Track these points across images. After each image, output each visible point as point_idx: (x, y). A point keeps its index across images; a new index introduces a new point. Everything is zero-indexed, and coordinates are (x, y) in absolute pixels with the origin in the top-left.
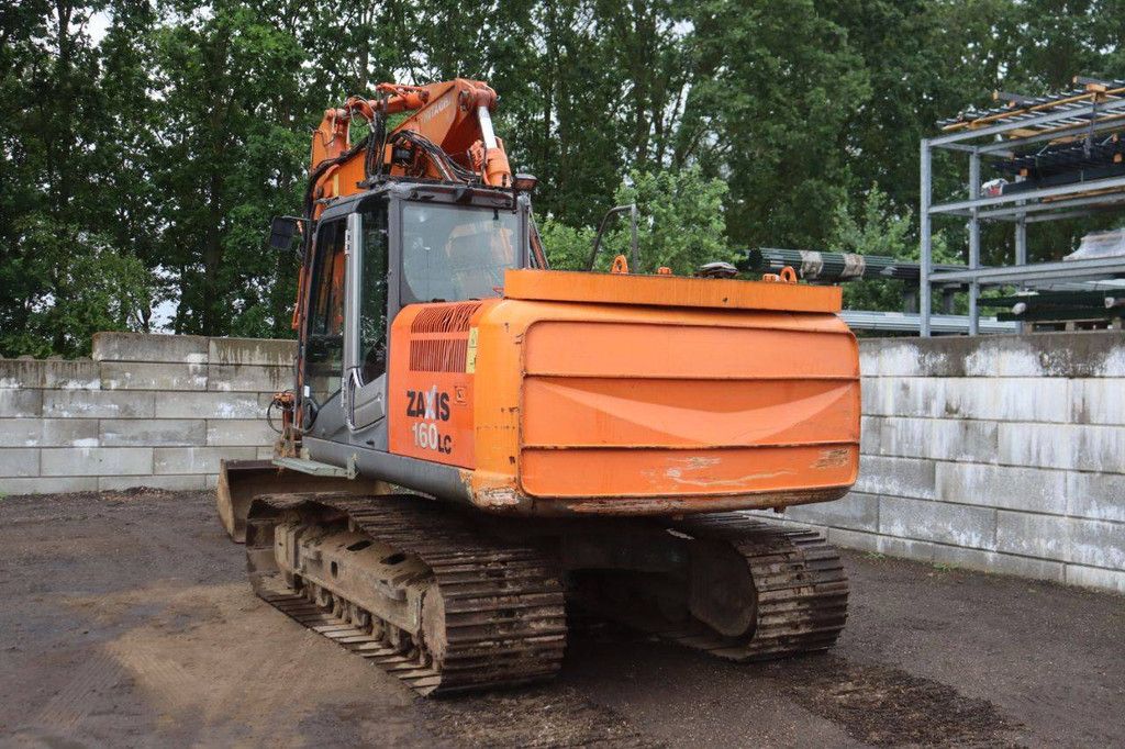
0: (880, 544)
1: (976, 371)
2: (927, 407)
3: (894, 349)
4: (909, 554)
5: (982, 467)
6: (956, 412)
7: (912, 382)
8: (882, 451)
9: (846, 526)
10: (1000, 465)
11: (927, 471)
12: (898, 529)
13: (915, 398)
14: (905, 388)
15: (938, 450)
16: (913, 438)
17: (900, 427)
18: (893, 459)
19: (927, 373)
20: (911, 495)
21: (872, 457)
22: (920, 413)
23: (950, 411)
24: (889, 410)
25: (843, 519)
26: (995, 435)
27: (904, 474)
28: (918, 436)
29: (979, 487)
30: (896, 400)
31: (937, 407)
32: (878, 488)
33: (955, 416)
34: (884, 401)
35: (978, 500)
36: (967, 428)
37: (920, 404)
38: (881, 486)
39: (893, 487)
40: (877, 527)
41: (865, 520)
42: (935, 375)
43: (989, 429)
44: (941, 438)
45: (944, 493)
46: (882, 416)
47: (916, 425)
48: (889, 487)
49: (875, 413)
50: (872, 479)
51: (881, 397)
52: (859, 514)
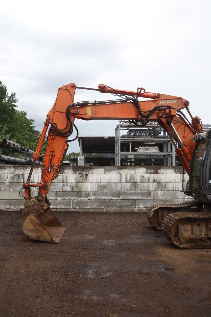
0: (136, 210)
1: (161, 173)
2: (149, 180)
3: (139, 168)
4: (145, 211)
5: (163, 191)
6: (156, 181)
7: (144, 175)
8: (136, 190)
9: (126, 207)
10: (167, 191)
11: (149, 193)
12: (141, 206)
13: (145, 179)
14: (143, 176)
15: (151, 189)
16: (145, 187)
17: (141, 184)
18: (140, 192)
19: (148, 173)
20: (145, 199)
21: (134, 192)
22: (147, 181)
23: (154, 181)
24: (138, 181)
25: (125, 206)
26: (165, 185)
27: (143, 194)
28: (146, 186)
29: (162, 195)
30: (140, 179)
31: (151, 180)
32: (135, 198)
33: (156, 182)
34: (137, 179)
35: (162, 198)
36: (159, 184)
37: (147, 180)
38: (136, 198)
39: (140, 197)
40: (135, 206)
41: (132, 205)
42: (151, 174)
43: (164, 184)
44: (152, 186)
45: (154, 197)
46: (137, 183)
47: (146, 184)
48: (139, 197)
49: (134, 182)
50: (134, 196)
51: (136, 178)
52: (130, 204)
